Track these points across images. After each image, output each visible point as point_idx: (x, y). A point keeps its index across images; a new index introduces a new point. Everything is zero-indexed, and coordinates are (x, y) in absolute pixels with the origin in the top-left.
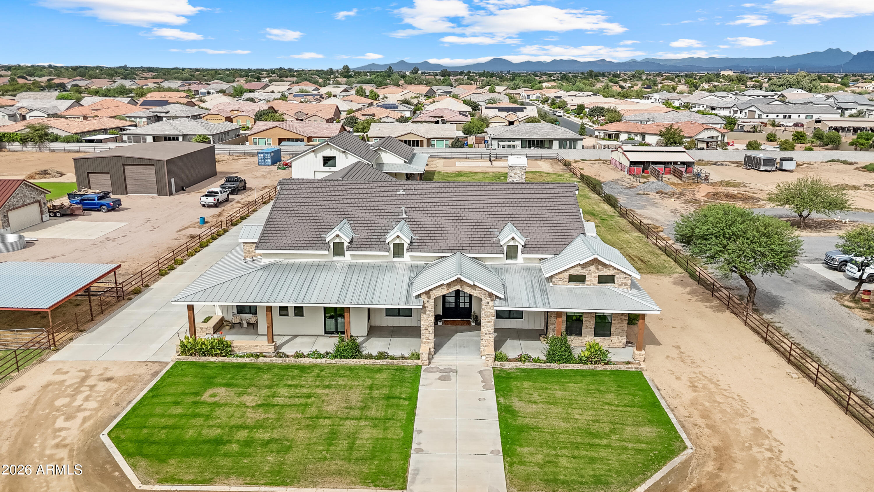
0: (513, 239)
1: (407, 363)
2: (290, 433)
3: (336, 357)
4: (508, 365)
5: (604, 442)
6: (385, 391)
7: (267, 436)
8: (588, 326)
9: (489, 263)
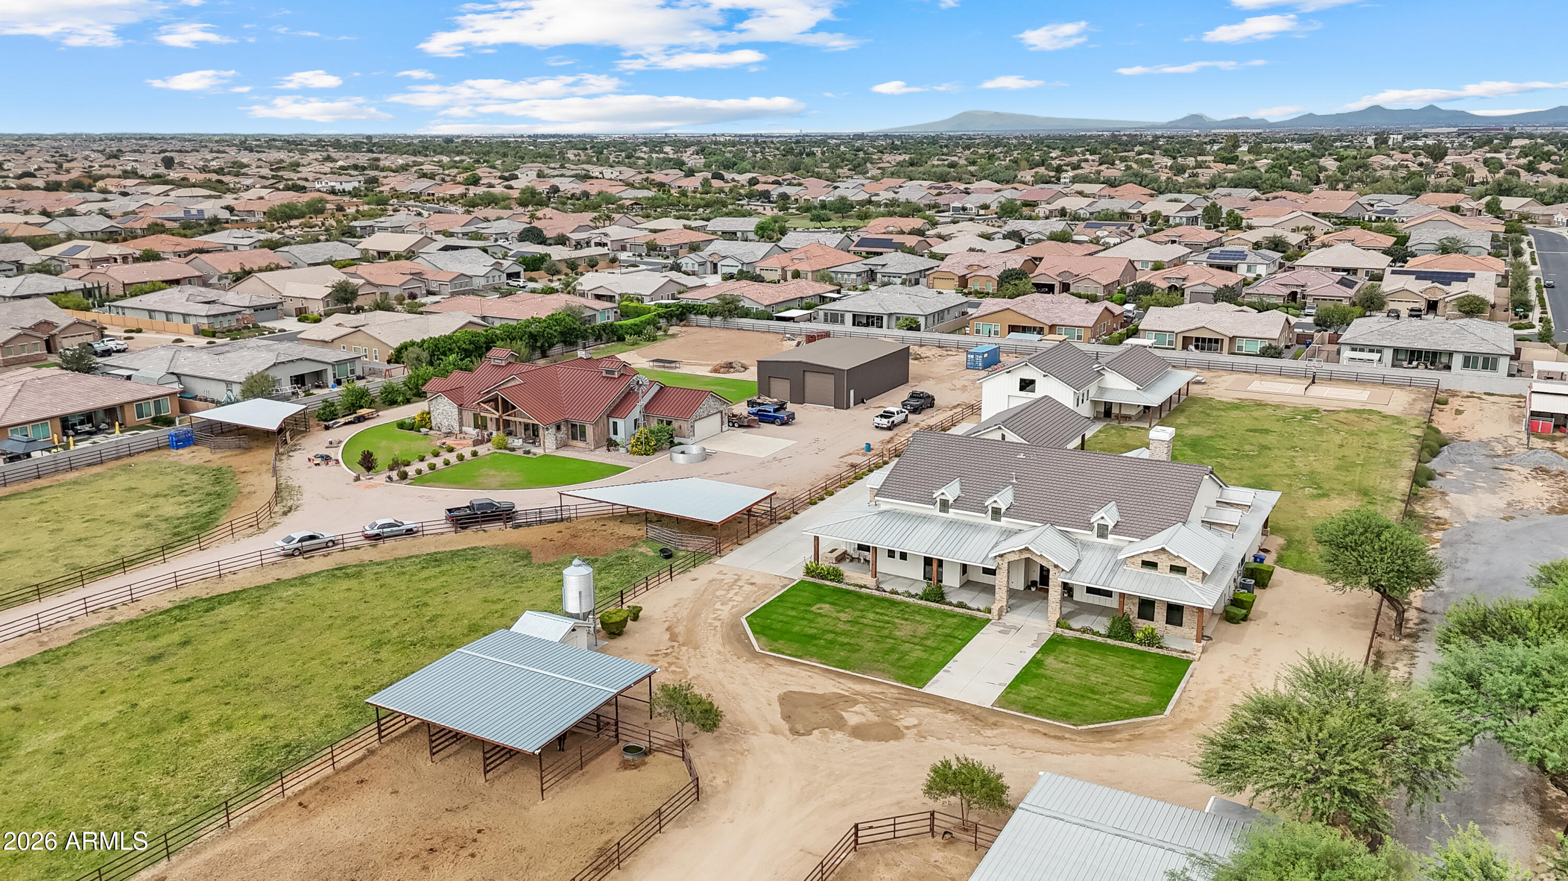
0: (1102, 518)
1: (980, 614)
2: (861, 642)
3: (922, 599)
4: (1068, 633)
5: (1097, 697)
6: (948, 631)
7: (846, 640)
8: (1160, 614)
9: (1079, 537)
